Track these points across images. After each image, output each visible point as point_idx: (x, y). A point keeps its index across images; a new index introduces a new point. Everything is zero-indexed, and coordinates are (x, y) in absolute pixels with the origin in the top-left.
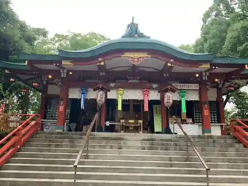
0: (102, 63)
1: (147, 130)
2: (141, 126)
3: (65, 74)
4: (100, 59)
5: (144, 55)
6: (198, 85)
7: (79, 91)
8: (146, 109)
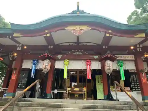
0: (48, 35)
1: (91, 97)
2: (85, 94)
3: (20, 48)
4: (47, 31)
5: (85, 27)
6: (133, 56)
7: (32, 63)
8: (89, 77)
